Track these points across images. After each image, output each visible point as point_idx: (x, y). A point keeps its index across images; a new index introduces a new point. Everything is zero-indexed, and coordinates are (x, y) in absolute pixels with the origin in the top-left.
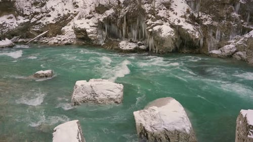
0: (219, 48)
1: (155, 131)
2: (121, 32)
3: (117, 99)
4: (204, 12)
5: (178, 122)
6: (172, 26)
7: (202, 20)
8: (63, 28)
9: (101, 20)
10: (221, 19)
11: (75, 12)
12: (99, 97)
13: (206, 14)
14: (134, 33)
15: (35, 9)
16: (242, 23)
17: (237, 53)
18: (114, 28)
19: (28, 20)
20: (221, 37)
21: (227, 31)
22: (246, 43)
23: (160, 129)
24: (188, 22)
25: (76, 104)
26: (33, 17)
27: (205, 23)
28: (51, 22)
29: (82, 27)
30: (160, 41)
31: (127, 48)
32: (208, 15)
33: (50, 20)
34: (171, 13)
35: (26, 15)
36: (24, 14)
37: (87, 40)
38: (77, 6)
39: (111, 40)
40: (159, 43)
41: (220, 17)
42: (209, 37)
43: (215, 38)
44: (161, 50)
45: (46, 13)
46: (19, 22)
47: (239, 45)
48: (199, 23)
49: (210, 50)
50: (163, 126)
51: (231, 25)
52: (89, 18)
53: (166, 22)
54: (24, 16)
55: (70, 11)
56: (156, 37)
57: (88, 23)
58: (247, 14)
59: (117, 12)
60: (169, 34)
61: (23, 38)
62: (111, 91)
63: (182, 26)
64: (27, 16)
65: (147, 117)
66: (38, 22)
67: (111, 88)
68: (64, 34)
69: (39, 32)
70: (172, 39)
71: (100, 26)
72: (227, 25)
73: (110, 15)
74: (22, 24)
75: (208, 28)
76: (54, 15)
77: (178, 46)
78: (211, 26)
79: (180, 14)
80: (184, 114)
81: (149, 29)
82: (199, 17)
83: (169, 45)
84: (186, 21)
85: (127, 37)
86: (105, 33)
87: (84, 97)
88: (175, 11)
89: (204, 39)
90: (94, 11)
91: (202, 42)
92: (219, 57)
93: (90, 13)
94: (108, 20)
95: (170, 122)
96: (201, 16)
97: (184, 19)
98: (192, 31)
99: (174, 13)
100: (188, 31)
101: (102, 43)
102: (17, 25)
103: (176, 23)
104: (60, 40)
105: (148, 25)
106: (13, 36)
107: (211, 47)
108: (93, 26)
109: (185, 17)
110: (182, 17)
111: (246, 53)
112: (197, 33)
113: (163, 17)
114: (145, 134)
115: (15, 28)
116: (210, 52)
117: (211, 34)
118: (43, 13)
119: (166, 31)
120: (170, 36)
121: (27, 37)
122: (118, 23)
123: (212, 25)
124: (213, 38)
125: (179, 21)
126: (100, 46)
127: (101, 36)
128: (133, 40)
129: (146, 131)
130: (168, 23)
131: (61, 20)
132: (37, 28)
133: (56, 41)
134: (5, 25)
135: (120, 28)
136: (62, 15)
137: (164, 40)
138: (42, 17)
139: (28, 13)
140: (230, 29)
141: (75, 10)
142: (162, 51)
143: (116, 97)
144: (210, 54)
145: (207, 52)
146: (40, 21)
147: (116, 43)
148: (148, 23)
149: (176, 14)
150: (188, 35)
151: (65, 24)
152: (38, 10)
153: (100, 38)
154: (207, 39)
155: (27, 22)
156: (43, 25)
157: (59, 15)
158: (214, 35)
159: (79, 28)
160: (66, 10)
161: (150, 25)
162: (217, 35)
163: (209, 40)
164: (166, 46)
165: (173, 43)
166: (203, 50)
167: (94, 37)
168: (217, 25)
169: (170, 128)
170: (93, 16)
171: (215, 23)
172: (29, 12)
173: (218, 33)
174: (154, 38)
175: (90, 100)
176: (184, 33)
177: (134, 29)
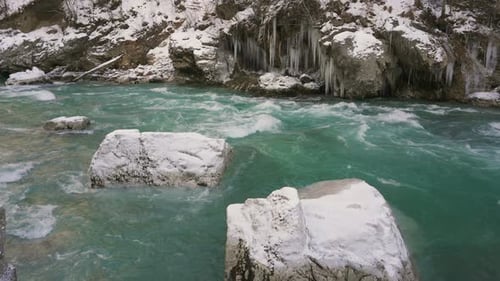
0: (493, 87)
1: (278, 264)
2: (265, 55)
3: (204, 176)
4: (458, 6)
5: (360, 240)
6: (378, 35)
7: (453, 23)
8: (151, 51)
9: (226, 31)
11: (177, 19)
12: (158, 169)
13: (463, 8)
14: (294, 56)
15: (98, 14)
18: (252, 47)
19: (85, 35)
23: (294, 258)
24: (418, 27)
25: (96, 183)
26: (94, 28)
27: (460, 30)
28: (128, 38)
29: (186, 45)
30: (349, 68)
31: (277, 86)
32: (468, 12)
33: (126, 35)
34: (377, 8)
35: (81, 25)
36: (78, 22)
37: (194, 73)
38: (183, 8)
39: (244, 74)
40: (346, 73)
42: (468, 62)
43: (484, 63)
44: (350, 90)
45: (120, 20)
46: (67, 38)
48: (444, 31)
49: (471, 93)
50: (307, 252)
52: (202, 28)
53: (366, 26)
54: (77, 26)
55: (166, 17)
56: (339, 58)
57: (198, 38)
59: (258, 13)
60: (370, 51)
61: (73, 70)
62: (191, 154)
63: (402, 32)
64: (84, 26)
65: (262, 219)
66: (102, 39)
67: (192, 147)
68: (152, 64)
69: (103, 59)
70: (379, 64)
71: (224, 43)
73: (244, 20)
74: (71, 43)
75: (466, 41)
76: (135, 25)
77: (392, 82)
78: (473, 36)
79: (398, 10)
80: (383, 216)
81: (325, 41)
82: (444, 16)
83: (371, 77)
84: (413, 25)
85: (278, 66)
86: (232, 59)
87: (118, 167)
88: (388, 5)
89: (457, 65)
90: (213, 14)
91: (450, 71)
93: (205, 18)
94: (240, 31)
95: (333, 237)
96: (451, 15)
97: (408, 21)
98: (427, 45)
99: (385, 8)
100: (418, 45)
101: (225, 78)
102: (62, 45)
103: (389, 27)
104: (141, 74)
105: (323, 34)
106: (54, 66)
107: (472, 86)
108: (209, 44)
109: (410, 15)
110: (403, 15)
112: (439, 50)
113: (358, 17)
114: (247, 273)
115: (57, 49)
116: (471, 96)
117: (473, 56)
118: (113, 21)
119: (363, 43)
120: (372, 55)
121: (82, 69)
122: (260, 35)
123: (476, 34)
125: (396, 23)
126: (220, 84)
127: (224, 65)
128: (290, 71)
129: (249, 264)
130: (369, 29)
131: (149, 34)
132: (101, 51)
133: (134, 76)
134: (40, 44)
135: (264, 46)
136: (150, 25)
137: (359, 66)
138: (111, 29)
139: (85, 21)
141: (178, 15)
142: (355, 93)
143: (201, 171)
144: (470, 100)
145: (464, 95)
146: (108, 37)
147: (254, 78)
148: (323, 30)
149: (390, 10)
150: (417, 54)
151: (155, 44)
152: (105, 16)
153: (222, 69)
154: (463, 67)
155: (83, 38)
156: (112, 44)
157: (145, 24)
158: (481, 56)
159: (179, 47)
160: (160, 14)
161: (327, 32)
162: (488, 57)
163: (469, 69)
164: (363, 79)
165: (379, 72)
166: (452, 93)
167: (209, 66)
168: (488, 33)
169: (331, 258)
170: (211, 24)
171: (485, 30)
172: (87, 19)
173: (490, 52)
174: (335, 63)
175: (135, 176)
176: (407, 49)
177: (294, 48)
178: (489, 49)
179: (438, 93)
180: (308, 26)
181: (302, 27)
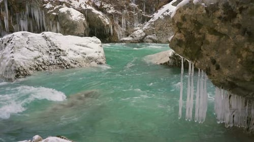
0: (128, 35)
3: (99, 58)
7: (106, 9)
10: (122, 8)
12: (69, 57)
13: (107, 3)
14: (23, 24)
16: (141, 12)
17: (147, 37)
20: (127, 25)
21: (131, 19)
22: (154, 26)
25: (20, 73)
27: (110, 12)
30: (70, 26)
32: (110, 5)
41: (121, 7)
42: (116, 25)
43: (121, 26)
47: (146, 29)
49: (120, 38)
51: (133, 14)
56: (63, 22)
58: (143, 4)
60: (80, 18)
63: (91, 10)
70: (84, 24)
72: (130, 14)
75: (114, 17)
82: (101, 6)
83: (82, 31)
87: (35, 59)
89: (113, 27)
92: (131, 42)
96: (104, 6)
98: (102, 17)
100: (99, 16)
103: (84, 7)
105: (49, 9)
107: (120, 35)
111: (156, 35)
112: (107, 19)
117: (117, 23)
119: (75, 14)
120: (81, 20)
123: (116, 14)
124: (119, 26)
125: (86, 6)
137: (76, 25)
140: (133, 17)
143: (96, 55)
145: (118, 40)
150: (100, 20)
154: (115, 27)
158: (120, 23)
161: (51, 8)
162: (123, 23)
163: (117, 29)
164: (79, 32)
165: (85, 29)
166: (113, 39)
173: (123, 21)
175: (51, 65)
176: (95, 18)
177: (23, 19)
178: (123, 20)
179: (107, 39)
180: (30, 7)
181: (27, 8)
